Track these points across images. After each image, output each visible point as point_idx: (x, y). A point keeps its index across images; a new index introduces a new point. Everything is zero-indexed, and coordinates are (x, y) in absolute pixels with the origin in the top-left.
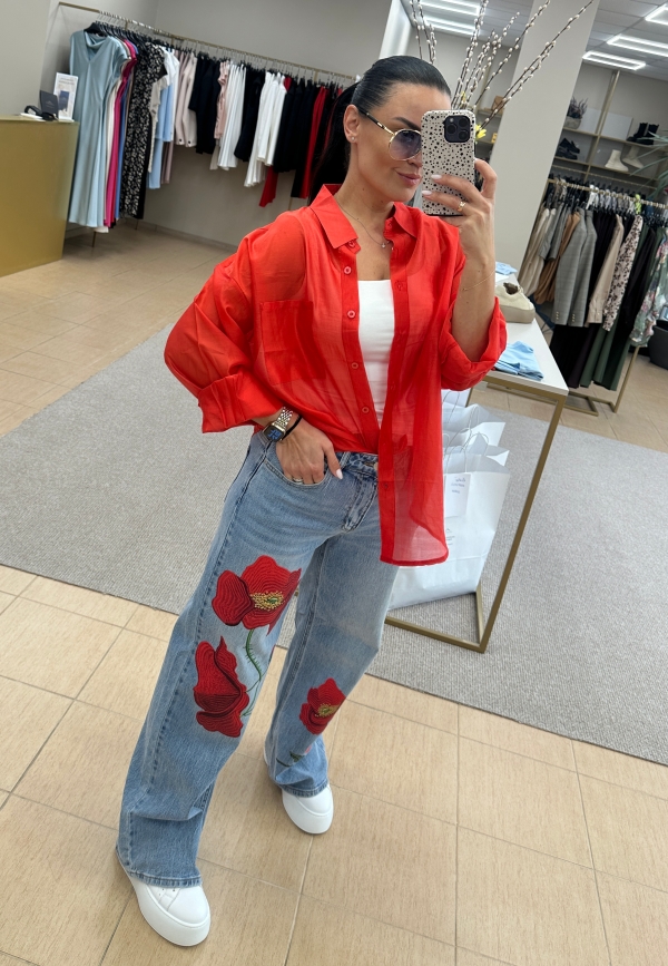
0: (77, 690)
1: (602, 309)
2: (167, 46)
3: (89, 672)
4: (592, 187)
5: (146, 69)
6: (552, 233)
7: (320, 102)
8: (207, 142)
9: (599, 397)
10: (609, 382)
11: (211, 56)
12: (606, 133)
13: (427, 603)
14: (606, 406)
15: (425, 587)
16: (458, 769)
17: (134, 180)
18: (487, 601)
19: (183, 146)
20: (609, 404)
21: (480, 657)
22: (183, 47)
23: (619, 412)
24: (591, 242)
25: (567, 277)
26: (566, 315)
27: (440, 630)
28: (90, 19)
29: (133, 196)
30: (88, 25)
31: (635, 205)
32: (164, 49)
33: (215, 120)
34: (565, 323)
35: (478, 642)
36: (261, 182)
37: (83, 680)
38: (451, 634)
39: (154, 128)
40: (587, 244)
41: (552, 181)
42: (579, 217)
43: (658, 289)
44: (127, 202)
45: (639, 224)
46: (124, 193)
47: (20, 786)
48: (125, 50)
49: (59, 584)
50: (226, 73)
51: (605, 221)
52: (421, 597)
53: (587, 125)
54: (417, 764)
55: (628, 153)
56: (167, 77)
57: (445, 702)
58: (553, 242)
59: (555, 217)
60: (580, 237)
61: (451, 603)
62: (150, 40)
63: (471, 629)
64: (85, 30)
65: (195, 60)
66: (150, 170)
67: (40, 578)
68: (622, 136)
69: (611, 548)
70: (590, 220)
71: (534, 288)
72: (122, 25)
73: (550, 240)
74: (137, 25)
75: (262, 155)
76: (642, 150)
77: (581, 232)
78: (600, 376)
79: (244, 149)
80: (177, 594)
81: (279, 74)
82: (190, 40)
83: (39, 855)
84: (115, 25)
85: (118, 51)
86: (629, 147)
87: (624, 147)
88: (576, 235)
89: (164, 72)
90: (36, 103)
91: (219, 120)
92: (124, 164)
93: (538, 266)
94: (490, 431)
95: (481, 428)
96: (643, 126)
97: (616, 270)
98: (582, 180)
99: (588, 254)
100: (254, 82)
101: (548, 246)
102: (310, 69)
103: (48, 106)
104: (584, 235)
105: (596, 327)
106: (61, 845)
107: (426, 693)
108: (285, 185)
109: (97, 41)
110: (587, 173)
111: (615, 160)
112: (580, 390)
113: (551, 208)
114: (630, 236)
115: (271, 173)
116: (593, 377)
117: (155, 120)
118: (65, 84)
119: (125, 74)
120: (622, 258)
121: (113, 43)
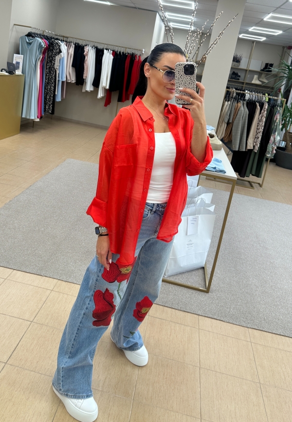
0: (33, 318)
1: (253, 143)
2: (61, 41)
3: (38, 310)
4: (246, 91)
5: (53, 51)
6: (229, 112)
7: (128, 61)
8: (80, 80)
9: (254, 181)
10: (258, 174)
11: (80, 44)
12: (251, 68)
13: (183, 273)
14: (258, 185)
15: (182, 266)
16: (199, 343)
17: (50, 98)
18: (209, 270)
19: (70, 82)
20: (259, 184)
21: (207, 295)
22: (68, 41)
23: (263, 186)
24: (246, 115)
25: (237, 130)
26: (238, 146)
27: (189, 284)
28: (28, 30)
29: (49, 105)
30: (27, 33)
31: (266, 98)
32: (60, 42)
33: (83, 71)
34: (237, 150)
35: (206, 288)
36: (105, 96)
37: (35, 313)
38: (194, 285)
39: (57, 75)
40: (244, 116)
41: (228, 90)
42: (240, 104)
43: (276, 133)
44: (47, 107)
45: (266, 106)
46: (45, 104)
47: (10, 360)
48: (43, 43)
49: (23, 273)
50: (87, 51)
51: (251, 106)
52: (180, 270)
53: (243, 65)
54: (181, 342)
55: (261, 76)
56: (62, 54)
57: (192, 315)
58: (230, 116)
59: (230, 105)
60: (241, 113)
61: (194, 272)
62: (54, 38)
63: (203, 283)
64: (26, 35)
65: (74, 46)
66: (56, 93)
67: (15, 271)
68: (258, 70)
69: (262, 245)
70: (245, 105)
71: (223, 136)
72: (41, 33)
73: (228, 115)
74: (48, 32)
75: (104, 85)
76: (267, 75)
77: (241, 111)
78: (254, 172)
79: (96, 82)
80: (75, 275)
81: (110, 50)
82: (71, 38)
83: (19, 389)
84: (38, 33)
85: (40, 43)
86: (261, 74)
87: (260, 74)
88: (239, 112)
89: (60, 51)
90: (6, 67)
91: (85, 71)
92: (45, 91)
93: (224, 126)
94: (207, 197)
95: (203, 196)
96: (267, 64)
97: (258, 126)
98: (242, 88)
99: (245, 120)
100: (99, 54)
101: (228, 117)
102: (122, 47)
103: (11, 68)
104: (243, 112)
105: (251, 151)
106: (29, 384)
107: (184, 311)
108: (115, 97)
109: (31, 40)
110: (244, 86)
111: (256, 79)
112: (246, 178)
113: (228, 101)
114: (262, 111)
115: (109, 92)
116: (251, 172)
117: (58, 72)
118: (18, 58)
119: (44, 53)
120: (260, 121)
121: (38, 40)
